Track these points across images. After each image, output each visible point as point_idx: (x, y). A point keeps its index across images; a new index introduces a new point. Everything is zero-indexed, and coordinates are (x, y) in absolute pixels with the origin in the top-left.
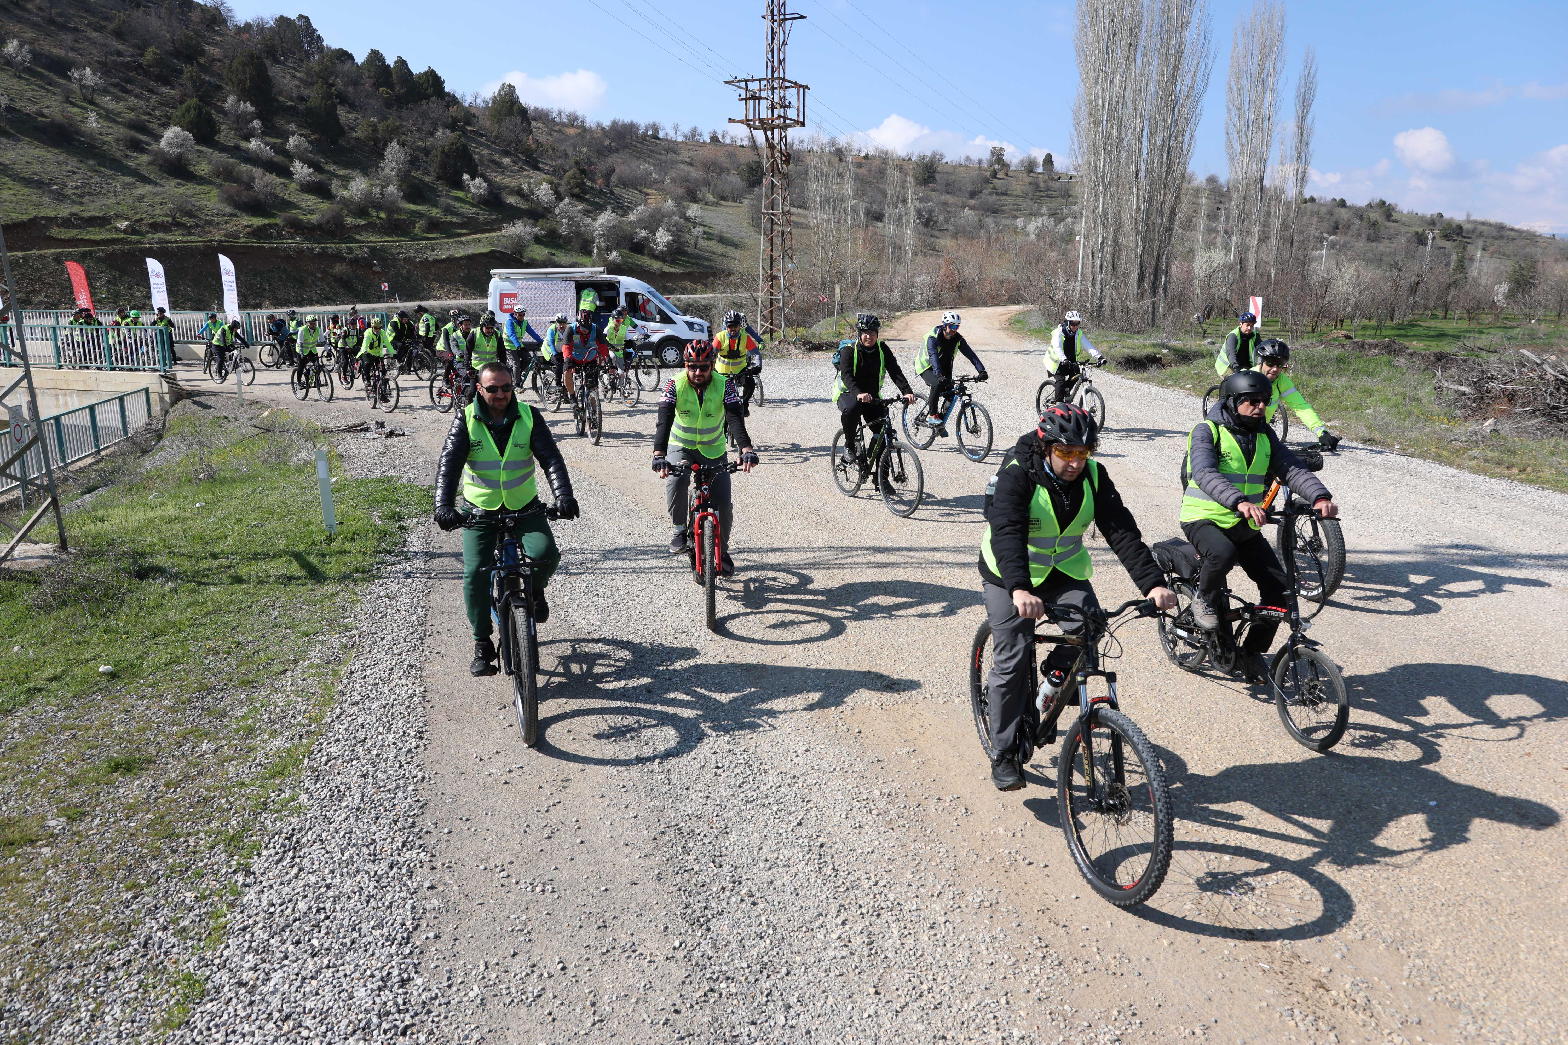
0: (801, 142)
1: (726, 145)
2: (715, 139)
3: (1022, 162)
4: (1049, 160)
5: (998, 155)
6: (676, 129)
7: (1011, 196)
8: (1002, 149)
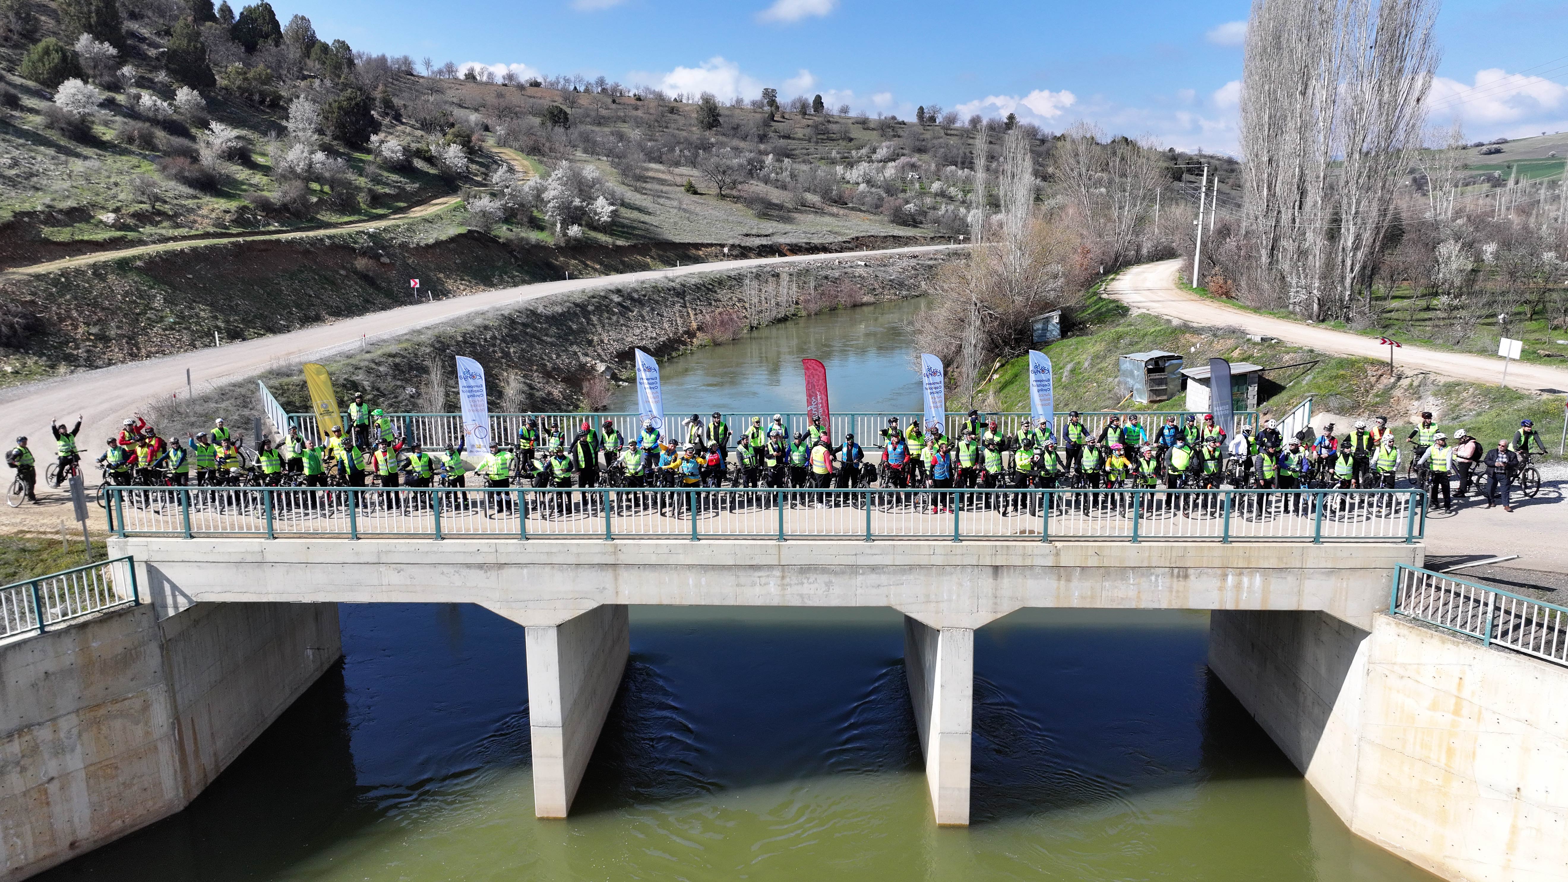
0: (567, 81)
1: (482, 83)
2: (471, 76)
3: (793, 104)
4: (818, 102)
5: (770, 96)
6: (428, 64)
7: (794, 139)
8: (773, 91)
